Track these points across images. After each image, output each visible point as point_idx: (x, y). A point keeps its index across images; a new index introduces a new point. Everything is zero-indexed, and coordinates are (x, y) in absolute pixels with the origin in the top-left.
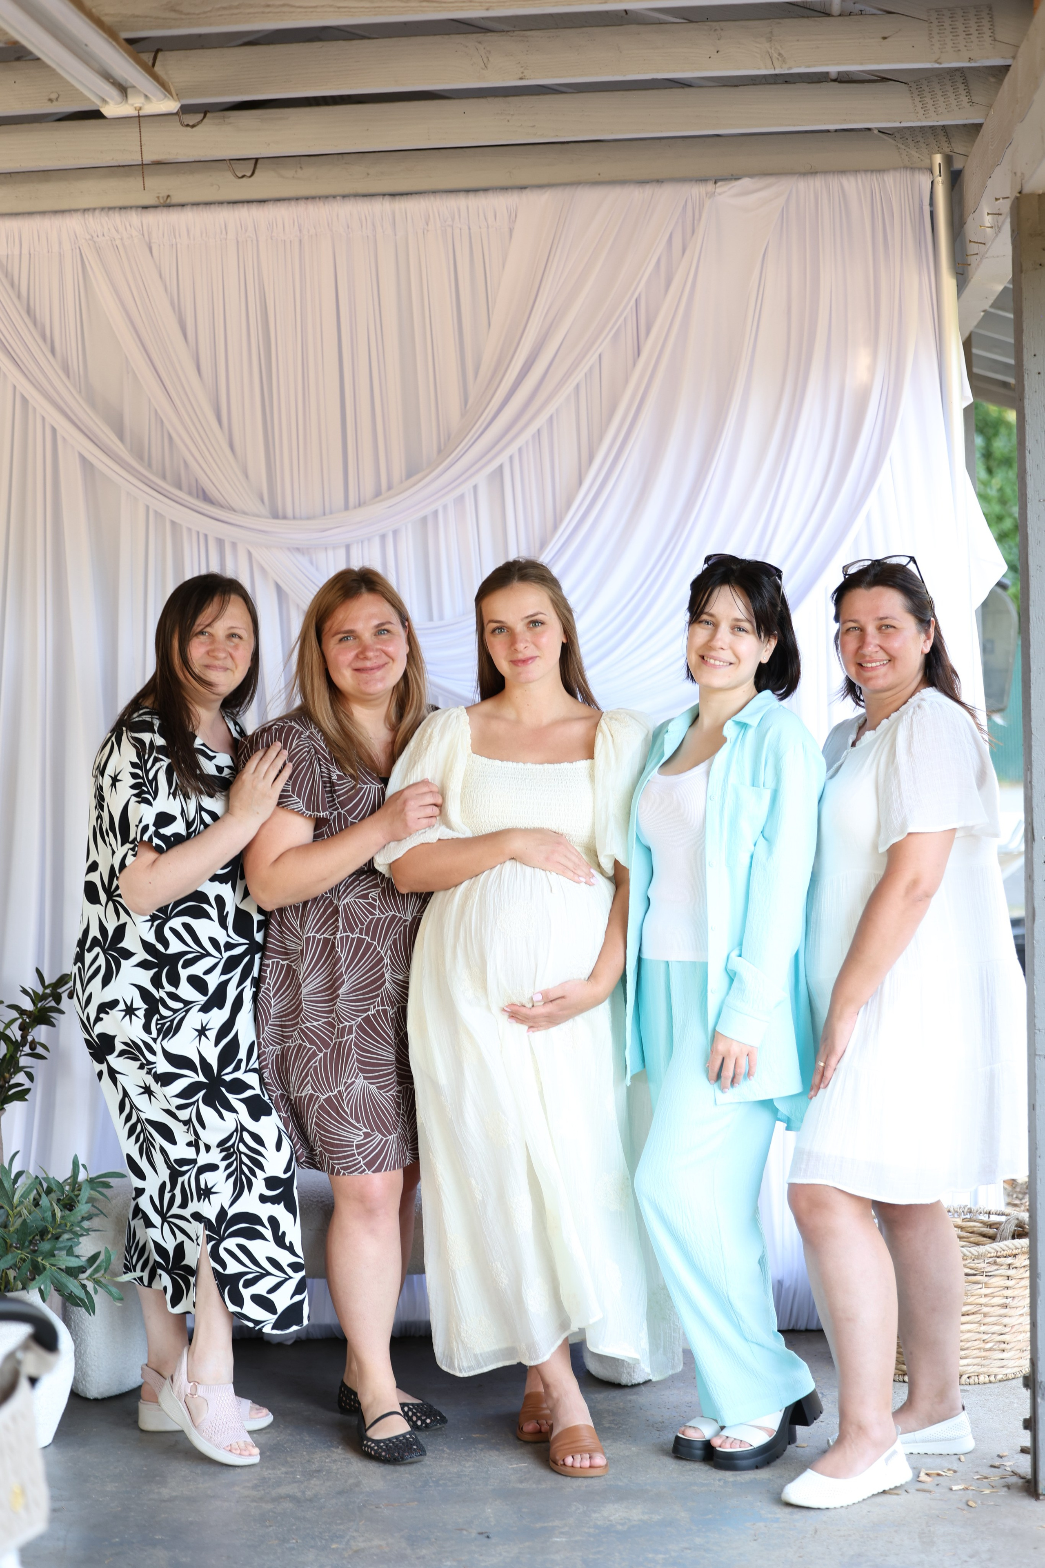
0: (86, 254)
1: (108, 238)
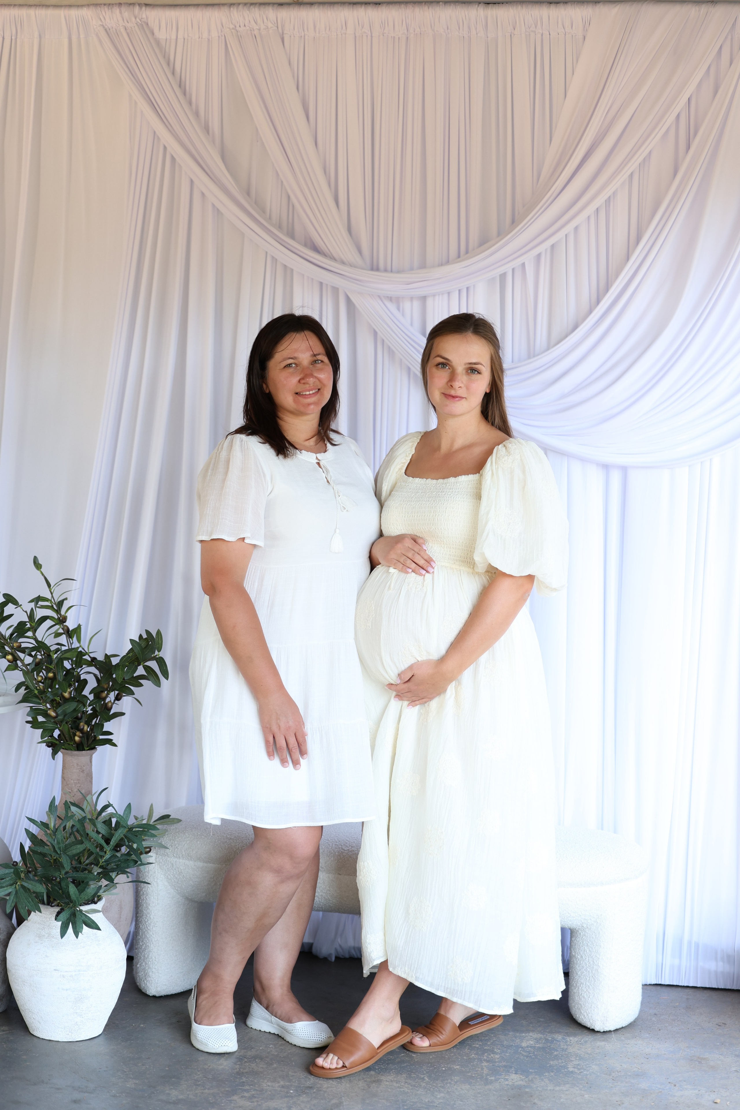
0: (229, 42)
1: (248, 28)
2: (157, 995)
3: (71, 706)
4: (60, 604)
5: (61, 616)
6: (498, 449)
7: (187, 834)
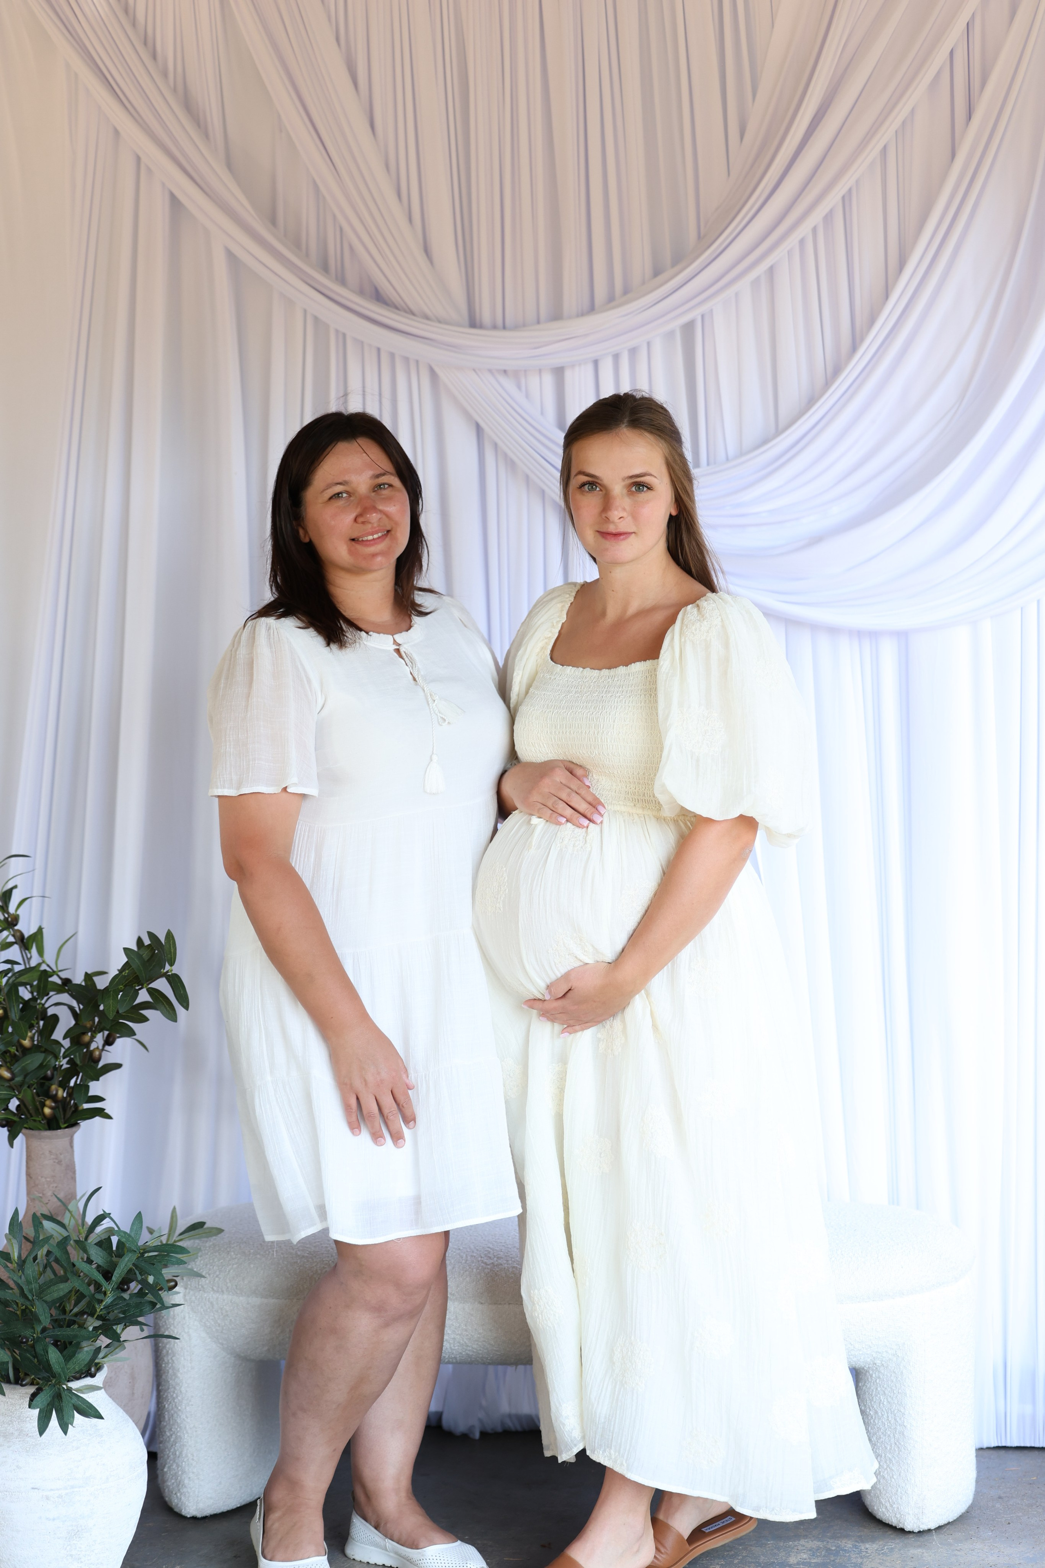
2: (199, 1515)
4: (7, 896)
6: (686, 610)
7: (232, 1253)
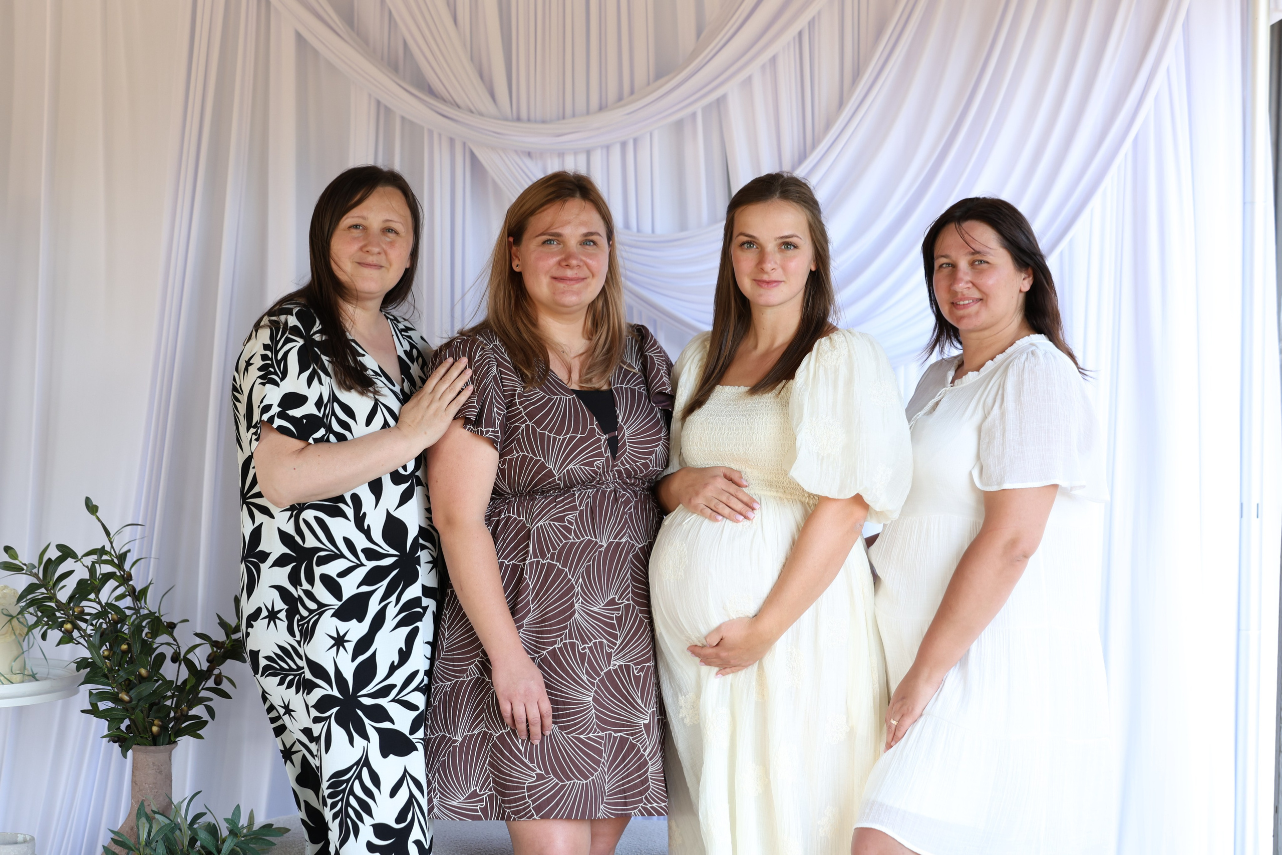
3: (147, 689)
4: (122, 557)
5: (124, 574)
6: (820, 342)
